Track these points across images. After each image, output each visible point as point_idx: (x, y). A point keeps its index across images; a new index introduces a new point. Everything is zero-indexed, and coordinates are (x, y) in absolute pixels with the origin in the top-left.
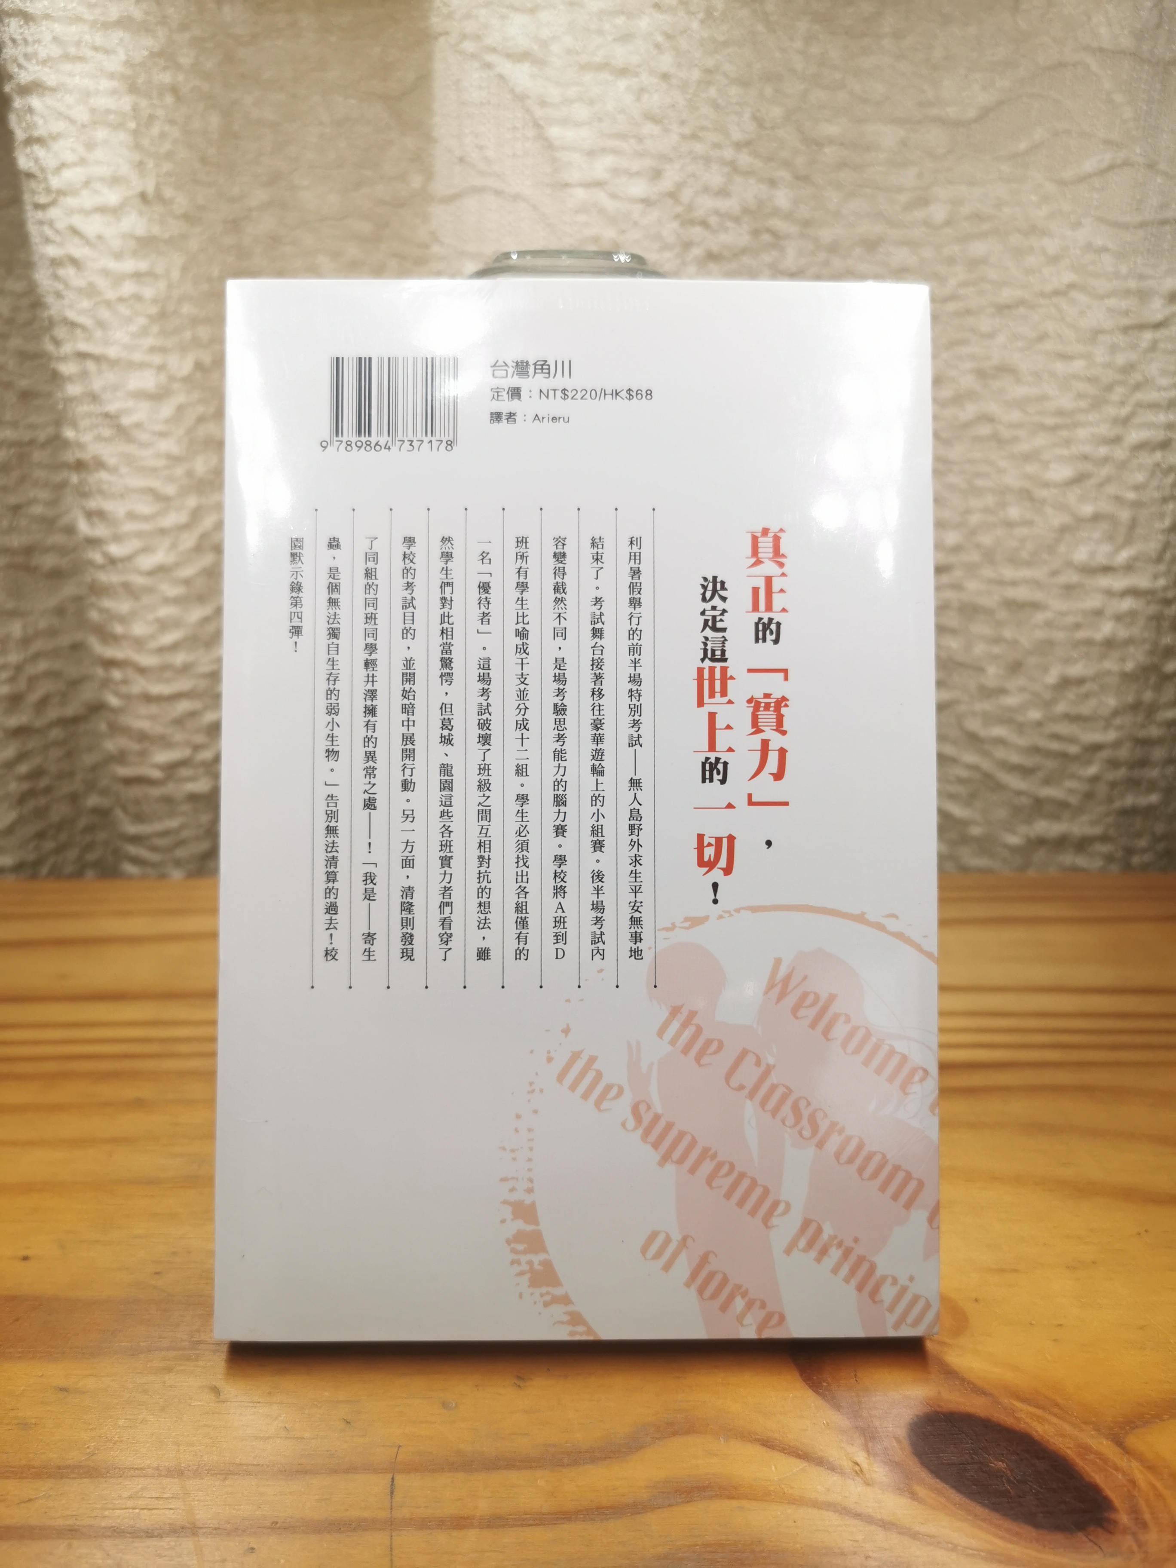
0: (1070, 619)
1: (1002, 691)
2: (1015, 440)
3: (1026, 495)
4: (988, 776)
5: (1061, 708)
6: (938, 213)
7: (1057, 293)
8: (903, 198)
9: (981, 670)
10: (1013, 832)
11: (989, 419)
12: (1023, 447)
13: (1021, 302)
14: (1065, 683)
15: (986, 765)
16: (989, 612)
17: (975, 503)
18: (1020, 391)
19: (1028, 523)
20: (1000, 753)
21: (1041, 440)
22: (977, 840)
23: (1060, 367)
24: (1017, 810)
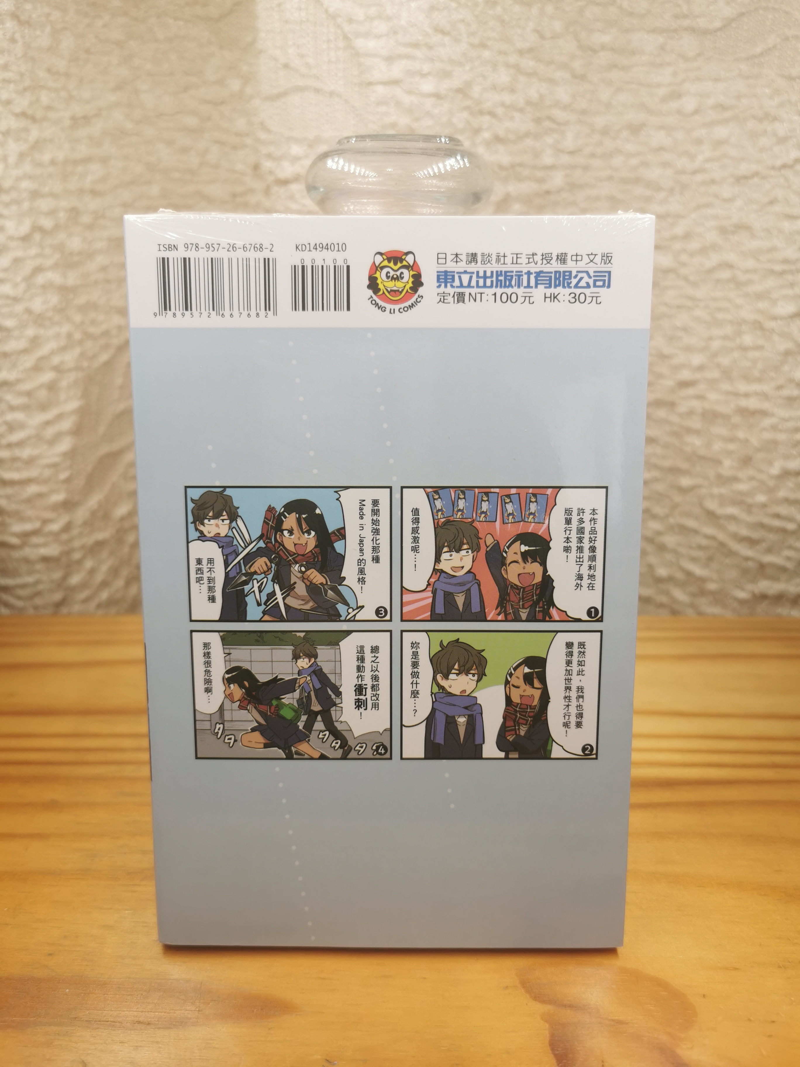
0: (790, 424)
1: (736, 479)
2: (750, 282)
3: (758, 326)
4: (722, 544)
5: (782, 494)
6: (689, 104)
7: (785, 166)
8: (662, 92)
9: (719, 462)
10: (743, 589)
11: (729, 266)
12: (757, 288)
13: (756, 174)
14: (786, 474)
15: (721, 536)
16: (726, 417)
17: (716, 332)
18: (755, 244)
19: (760, 348)
20: (733, 527)
21: (771, 283)
22: (713, 593)
23: (786, 225)
24: (745, 572)
